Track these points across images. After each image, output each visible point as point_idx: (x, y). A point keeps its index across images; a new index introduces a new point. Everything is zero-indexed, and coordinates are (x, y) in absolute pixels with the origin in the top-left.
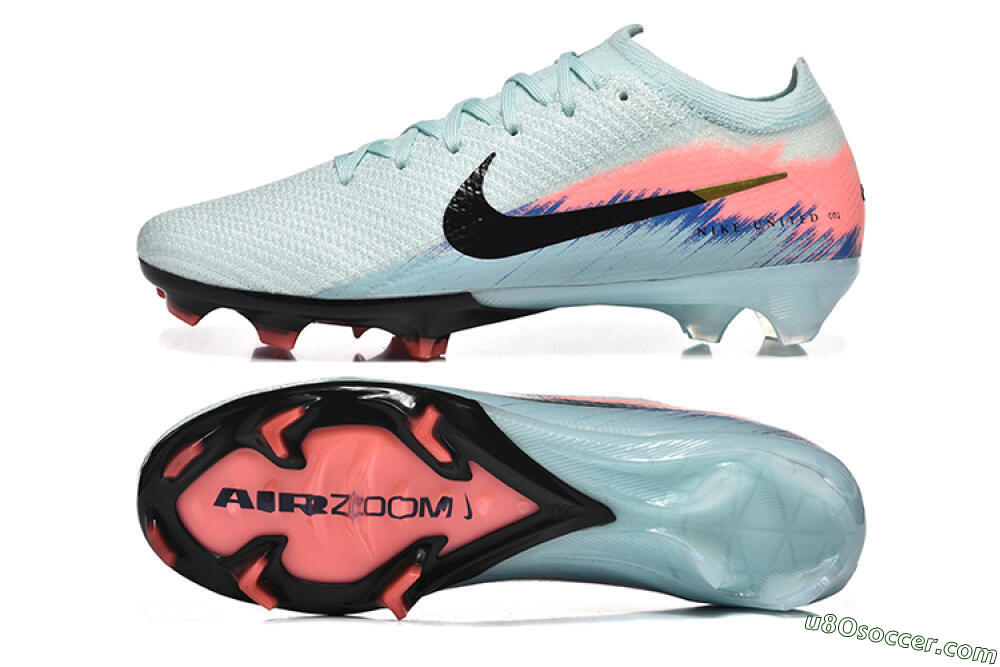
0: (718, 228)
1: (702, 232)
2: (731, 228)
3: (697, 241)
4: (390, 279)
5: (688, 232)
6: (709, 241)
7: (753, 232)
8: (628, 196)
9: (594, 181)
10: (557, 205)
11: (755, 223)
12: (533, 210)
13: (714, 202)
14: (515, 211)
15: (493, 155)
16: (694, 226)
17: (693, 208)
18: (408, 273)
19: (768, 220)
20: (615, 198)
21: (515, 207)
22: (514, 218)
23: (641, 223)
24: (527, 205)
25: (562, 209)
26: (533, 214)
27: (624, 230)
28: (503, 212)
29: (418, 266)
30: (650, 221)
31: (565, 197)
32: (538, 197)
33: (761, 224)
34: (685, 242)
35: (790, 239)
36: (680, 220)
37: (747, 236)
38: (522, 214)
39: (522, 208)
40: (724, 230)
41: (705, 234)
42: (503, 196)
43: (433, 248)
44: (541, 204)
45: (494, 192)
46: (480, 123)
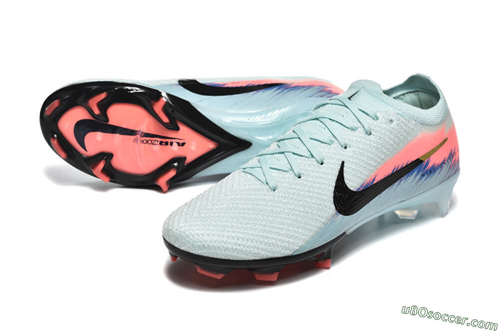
0: (429, 172)
1: (423, 175)
2: (433, 170)
3: (421, 180)
4: (320, 238)
5: (418, 177)
6: (426, 179)
7: (440, 169)
8: (398, 168)
9: (385, 165)
10: (374, 180)
11: (440, 165)
12: (366, 186)
13: (427, 160)
14: (359, 188)
15: (343, 163)
17: (419, 166)
18: (326, 232)
19: (444, 163)
20: (393, 171)
21: (359, 187)
22: (359, 192)
23: (402, 178)
24: (363, 184)
25: (375, 182)
26: (366, 187)
27: (396, 184)
28: (355, 190)
29: (329, 227)
30: (405, 177)
31: (376, 176)
32: (366, 179)
33: (442, 165)
34: (417, 182)
35: (450, 168)
36: (415, 173)
37: (438, 172)
38: (362, 189)
39: (361, 187)
40: (431, 172)
41: (424, 176)
42: (352, 183)
43: (333, 216)
44: (368, 182)
45: (349, 182)
46: (325, 145)
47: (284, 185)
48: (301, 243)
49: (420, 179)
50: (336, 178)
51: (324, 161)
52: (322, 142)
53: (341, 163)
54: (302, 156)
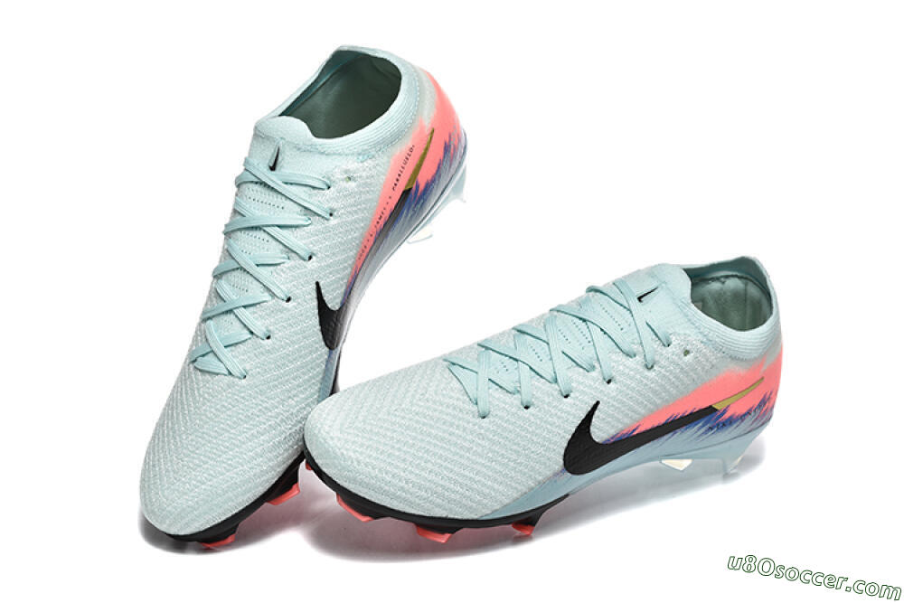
0: (721, 425)
1: (711, 428)
2: (728, 422)
4: (527, 501)
5: (703, 430)
6: (713, 433)
7: (740, 421)
8: (676, 417)
10: (634, 431)
13: (723, 410)
14: (608, 440)
15: (598, 403)
16: (709, 425)
17: (709, 416)
19: (748, 413)
20: (668, 419)
21: (608, 437)
22: (607, 444)
24: (616, 435)
25: (635, 433)
26: (619, 439)
27: (667, 436)
28: (601, 442)
29: (545, 488)
30: (683, 429)
31: (640, 425)
32: (624, 428)
33: (742, 417)
34: (699, 436)
35: (756, 419)
36: (700, 424)
37: (736, 424)
38: (612, 441)
39: (612, 438)
40: (724, 425)
42: (601, 431)
43: (556, 474)
44: (625, 432)
45: (596, 430)
46: (581, 370)
47: (499, 413)
48: (497, 507)
49: (705, 433)
50: (579, 422)
51: (572, 395)
52: (578, 364)
53: (594, 402)
54: (541, 376)
